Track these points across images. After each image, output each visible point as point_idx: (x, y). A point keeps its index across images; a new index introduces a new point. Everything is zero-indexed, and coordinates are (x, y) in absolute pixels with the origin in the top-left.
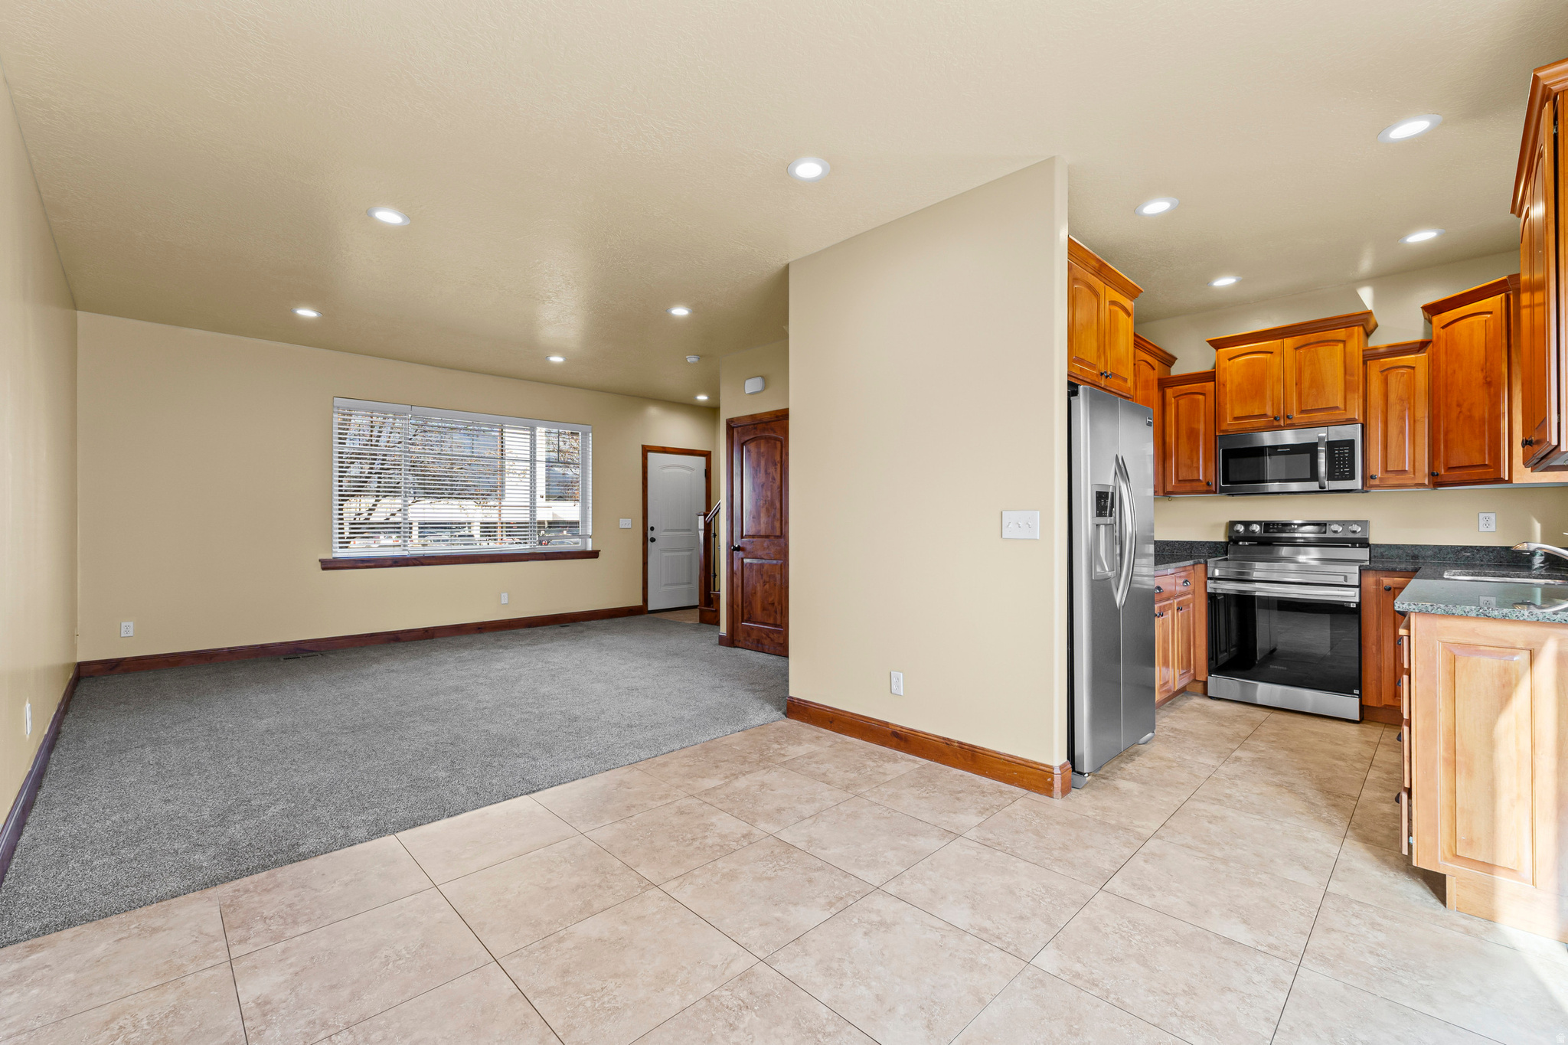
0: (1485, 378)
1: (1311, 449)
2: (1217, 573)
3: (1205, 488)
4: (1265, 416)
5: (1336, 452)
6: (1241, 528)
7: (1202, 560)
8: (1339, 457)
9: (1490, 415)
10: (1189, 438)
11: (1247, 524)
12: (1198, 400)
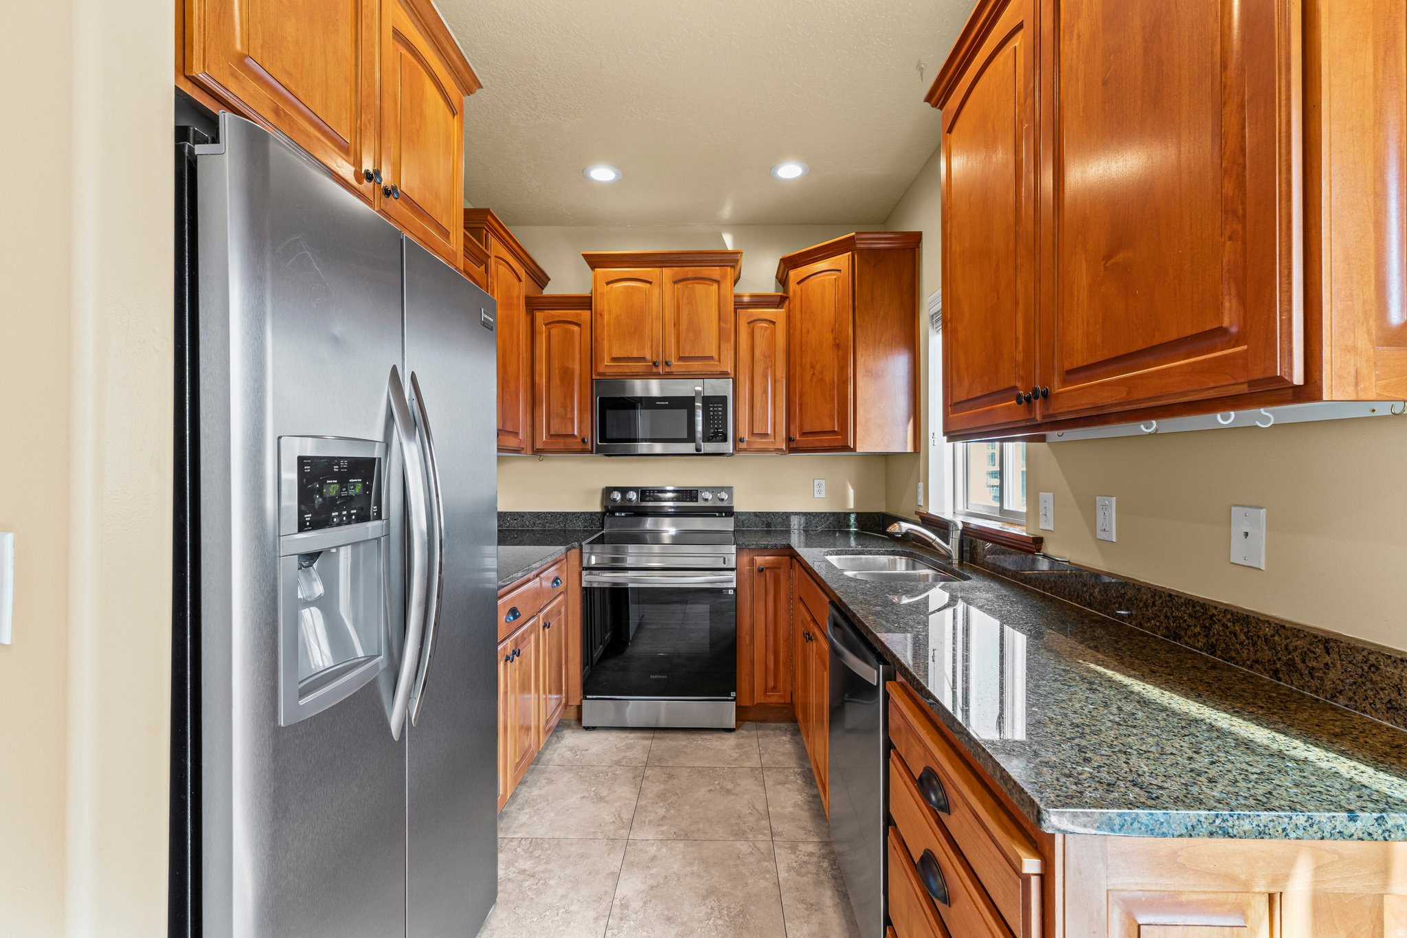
0: (835, 339)
1: (686, 403)
2: (593, 560)
3: (580, 446)
4: (643, 359)
5: (711, 409)
6: (617, 496)
7: (576, 544)
8: (714, 415)
9: (838, 379)
10: (562, 379)
11: (624, 491)
12: (573, 331)
